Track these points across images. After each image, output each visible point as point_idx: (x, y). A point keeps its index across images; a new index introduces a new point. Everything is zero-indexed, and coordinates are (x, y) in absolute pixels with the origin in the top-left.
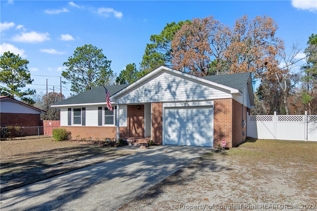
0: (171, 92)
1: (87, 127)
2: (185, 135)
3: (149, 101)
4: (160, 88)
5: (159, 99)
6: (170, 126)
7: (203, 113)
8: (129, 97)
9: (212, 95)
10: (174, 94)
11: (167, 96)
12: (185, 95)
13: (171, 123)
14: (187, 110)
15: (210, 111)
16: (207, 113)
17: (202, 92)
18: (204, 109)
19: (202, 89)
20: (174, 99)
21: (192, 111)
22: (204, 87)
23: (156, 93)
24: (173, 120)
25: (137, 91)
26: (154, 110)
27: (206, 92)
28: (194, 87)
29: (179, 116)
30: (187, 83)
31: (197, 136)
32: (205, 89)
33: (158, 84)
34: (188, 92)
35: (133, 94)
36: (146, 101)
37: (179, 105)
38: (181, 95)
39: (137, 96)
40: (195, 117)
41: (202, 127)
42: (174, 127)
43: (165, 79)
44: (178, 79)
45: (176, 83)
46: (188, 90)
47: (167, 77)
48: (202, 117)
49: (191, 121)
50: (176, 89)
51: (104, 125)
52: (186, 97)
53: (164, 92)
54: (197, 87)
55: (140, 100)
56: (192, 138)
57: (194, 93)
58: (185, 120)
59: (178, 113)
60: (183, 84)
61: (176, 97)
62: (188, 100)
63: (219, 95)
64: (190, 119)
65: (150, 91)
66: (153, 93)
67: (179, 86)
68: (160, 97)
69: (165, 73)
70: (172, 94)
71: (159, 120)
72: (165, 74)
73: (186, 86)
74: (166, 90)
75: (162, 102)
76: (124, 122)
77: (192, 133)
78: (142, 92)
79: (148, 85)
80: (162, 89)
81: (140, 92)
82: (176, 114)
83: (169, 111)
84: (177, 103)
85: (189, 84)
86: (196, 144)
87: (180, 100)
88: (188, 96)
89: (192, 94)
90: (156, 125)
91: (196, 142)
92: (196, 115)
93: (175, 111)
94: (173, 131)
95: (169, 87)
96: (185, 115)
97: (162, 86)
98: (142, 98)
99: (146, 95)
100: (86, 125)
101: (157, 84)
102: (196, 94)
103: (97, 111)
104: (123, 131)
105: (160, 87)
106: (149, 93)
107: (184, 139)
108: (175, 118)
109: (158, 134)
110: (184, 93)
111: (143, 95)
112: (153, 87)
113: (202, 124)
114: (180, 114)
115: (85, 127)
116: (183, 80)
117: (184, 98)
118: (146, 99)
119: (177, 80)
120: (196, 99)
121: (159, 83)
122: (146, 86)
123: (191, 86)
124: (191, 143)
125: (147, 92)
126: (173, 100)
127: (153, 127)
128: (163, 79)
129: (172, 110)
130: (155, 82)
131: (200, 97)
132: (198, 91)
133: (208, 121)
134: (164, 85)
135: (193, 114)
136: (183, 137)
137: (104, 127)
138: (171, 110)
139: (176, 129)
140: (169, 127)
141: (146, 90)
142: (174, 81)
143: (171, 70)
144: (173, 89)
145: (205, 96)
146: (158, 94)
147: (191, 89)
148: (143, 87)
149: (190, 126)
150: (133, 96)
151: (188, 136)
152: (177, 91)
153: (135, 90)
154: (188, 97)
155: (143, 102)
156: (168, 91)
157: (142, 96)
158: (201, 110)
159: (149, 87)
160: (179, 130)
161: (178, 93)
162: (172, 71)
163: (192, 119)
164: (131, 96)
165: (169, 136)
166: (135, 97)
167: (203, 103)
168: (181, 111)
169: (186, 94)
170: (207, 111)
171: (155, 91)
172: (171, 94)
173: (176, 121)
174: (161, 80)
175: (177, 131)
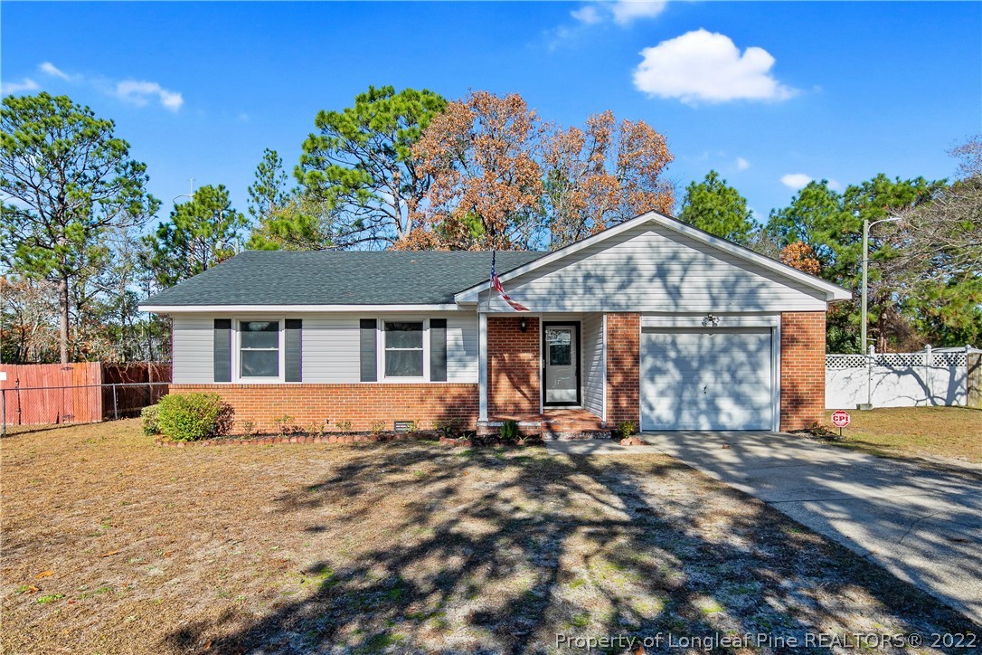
0: (665, 286)
1: (311, 387)
2: (694, 403)
3: (598, 309)
4: (635, 273)
5: (630, 303)
6: (652, 380)
7: (743, 346)
8: (529, 292)
9: (776, 302)
10: (675, 293)
11: (655, 297)
12: (707, 296)
13: (655, 372)
14: (700, 338)
15: (761, 342)
16: (752, 347)
17: (753, 293)
18: (744, 336)
19: (754, 285)
20: (676, 305)
21: (712, 339)
22: (759, 279)
23: (622, 287)
24: (659, 364)
25: (560, 277)
26: (612, 335)
27: (763, 293)
28: (732, 279)
29: (678, 351)
30: (711, 265)
31: (726, 404)
32: (763, 285)
33: (628, 262)
34: (715, 291)
35: (544, 285)
36: (587, 309)
37: (682, 322)
38: (697, 296)
39: (558, 291)
40: (722, 355)
41: (740, 382)
42: (662, 382)
43: (649, 250)
44: (687, 252)
45: (683, 264)
46: (716, 284)
47: (654, 244)
48: (740, 356)
49: (710, 367)
50: (682, 279)
51: (382, 378)
52: (708, 302)
53: (646, 285)
54: (738, 278)
55: (568, 303)
56: (714, 409)
57: (731, 294)
58: (695, 364)
59: (674, 343)
60: (700, 268)
61: (682, 302)
62: (716, 310)
63: (794, 301)
64: (709, 359)
65: (602, 280)
66: (610, 287)
67: (690, 273)
68: (633, 297)
69: (650, 233)
70: (669, 293)
71: (628, 362)
72: (650, 236)
73: (709, 273)
74: (651, 280)
75: (641, 313)
76: (461, 369)
77: (715, 396)
78: (575, 280)
79: (594, 262)
80: (640, 276)
81: (568, 280)
82: (669, 347)
83: (649, 339)
84: (679, 318)
85: (717, 267)
86: (724, 426)
87: (691, 309)
88: (714, 301)
89: (724, 296)
90: (618, 379)
91: (723, 419)
92: (725, 350)
93: (665, 337)
94: (662, 394)
95: (662, 273)
96: (694, 350)
97: (640, 267)
98: (575, 297)
99: (589, 290)
100: (305, 381)
101: (623, 261)
102: (736, 296)
103: (358, 332)
104: (460, 396)
105: (634, 269)
106: (598, 285)
107: (691, 415)
108: (666, 358)
109: (624, 403)
110: (705, 291)
111: (580, 291)
112: (612, 268)
113: (740, 374)
114: (680, 347)
115: (303, 387)
116: (701, 255)
117: (703, 305)
118: (586, 302)
119: (684, 256)
120: (735, 309)
121: (630, 258)
122: (588, 264)
123: (724, 273)
124: (712, 423)
125: (591, 282)
126: (672, 309)
127: (610, 383)
128: (644, 250)
129: (657, 337)
130: (616, 256)
131: (748, 305)
132: (742, 288)
133: (755, 367)
134: (647, 267)
135: (717, 349)
136: (690, 409)
137: (386, 386)
138: (654, 336)
139: (669, 387)
140: (649, 382)
141: (587, 276)
142: (675, 257)
143: (677, 226)
144: (673, 279)
145: (760, 302)
146: (629, 291)
147: (723, 282)
148: (579, 267)
149: (707, 377)
150: (544, 292)
151: (703, 406)
152: (685, 285)
153: (553, 274)
154: (715, 304)
155: (578, 309)
156: (658, 283)
157: (575, 294)
158: (736, 338)
159: (600, 268)
160: (678, 390)
161: (686, 289)
162: (682, 228)
163: (713, 359)
164: (538, 291)
165: (651, 408)
166: (550, 292)
167: (750, 321)
168: (683, 339)
169: (710, 293)
170: (752, 341)
171: (617, 279)
172: (667, 291)
173: (670, 365)
174: (638, 250)
175: (670, 392)
